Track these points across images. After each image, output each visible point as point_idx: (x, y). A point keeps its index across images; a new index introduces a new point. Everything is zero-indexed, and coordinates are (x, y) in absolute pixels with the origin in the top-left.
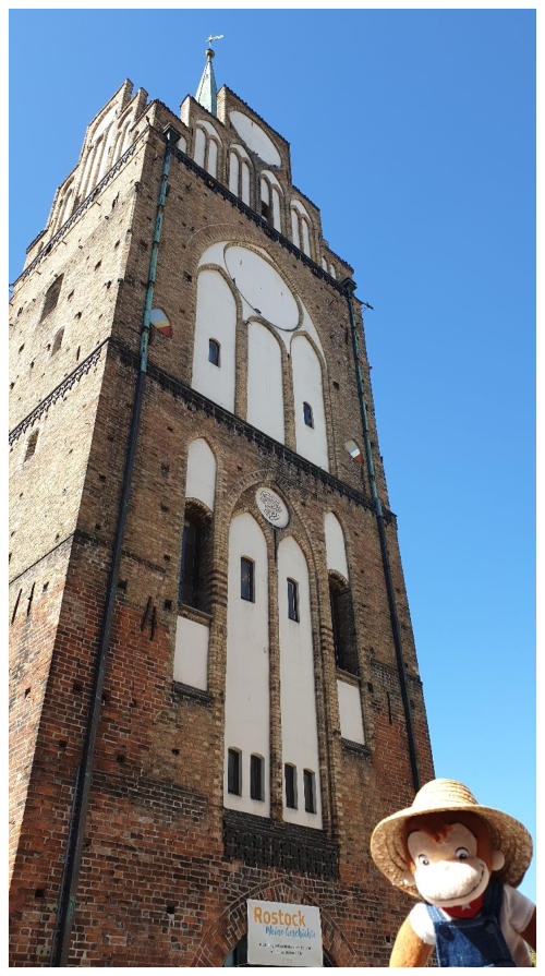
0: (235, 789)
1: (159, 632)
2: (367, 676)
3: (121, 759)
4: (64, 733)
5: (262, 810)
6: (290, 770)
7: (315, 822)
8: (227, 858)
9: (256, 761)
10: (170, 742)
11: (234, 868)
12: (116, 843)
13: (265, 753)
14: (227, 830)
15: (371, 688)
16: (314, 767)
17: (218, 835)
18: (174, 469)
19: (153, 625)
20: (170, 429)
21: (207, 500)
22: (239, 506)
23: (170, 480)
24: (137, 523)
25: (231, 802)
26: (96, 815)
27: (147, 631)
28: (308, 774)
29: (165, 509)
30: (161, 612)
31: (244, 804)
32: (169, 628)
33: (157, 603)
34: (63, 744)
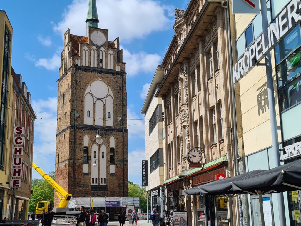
0: (93, 183)
1: (81, 168)
2: (116, 163)
3: (77, 183)
4: (71, 182)
5: (97, 184)
6: (102, 179)
7: (106, 184)
8: (91, 190)
9: (96, 179)
10: (83, 180)
11: (92, 192)
12: (78, 191)
13: (98, 178)
14: (91, 188)
15: (117, 165)
16: (106, 178)
17: (90, 189)
18: (82, 143)
19: (80, 167)
20: (80, 136)
21: (87, 145)
22: (93, 144)
23: (81, 145)
24: (77, 154)
25: (92, 184)
26: (75, 189)
27: (79, 168)
28: (105, 179)
29: (80, 150)
30: (81, 165)
31: (95, 184)
32: (82, 167)
33: (80, 164)
34: (71, 183)
